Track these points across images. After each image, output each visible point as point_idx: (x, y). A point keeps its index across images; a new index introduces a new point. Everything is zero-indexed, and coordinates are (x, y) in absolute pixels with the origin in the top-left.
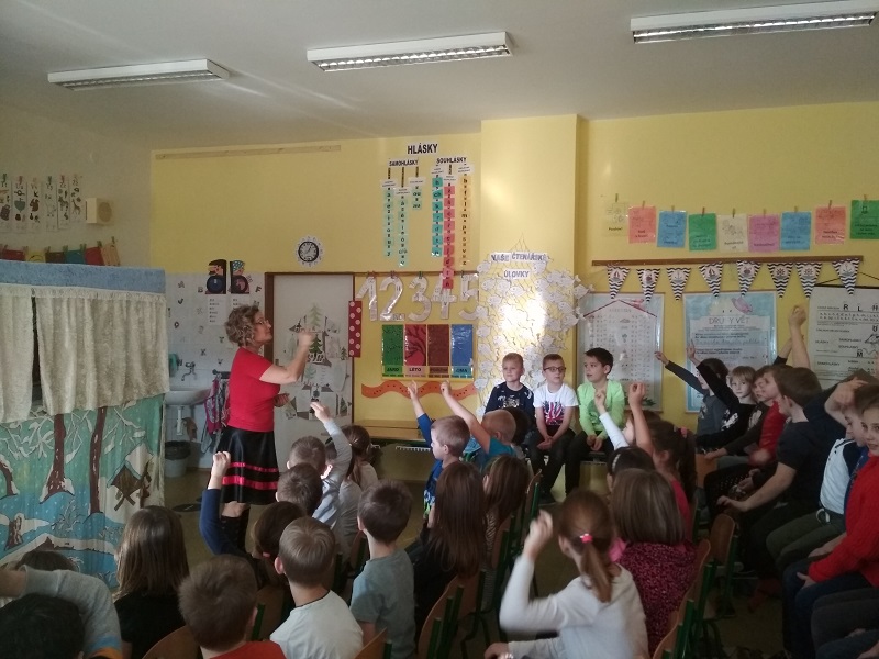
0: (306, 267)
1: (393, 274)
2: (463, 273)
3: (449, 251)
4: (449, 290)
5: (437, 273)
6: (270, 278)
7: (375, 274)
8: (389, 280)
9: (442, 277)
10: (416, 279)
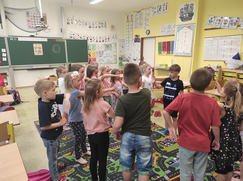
0: (148, 36)
6: (142, 39)
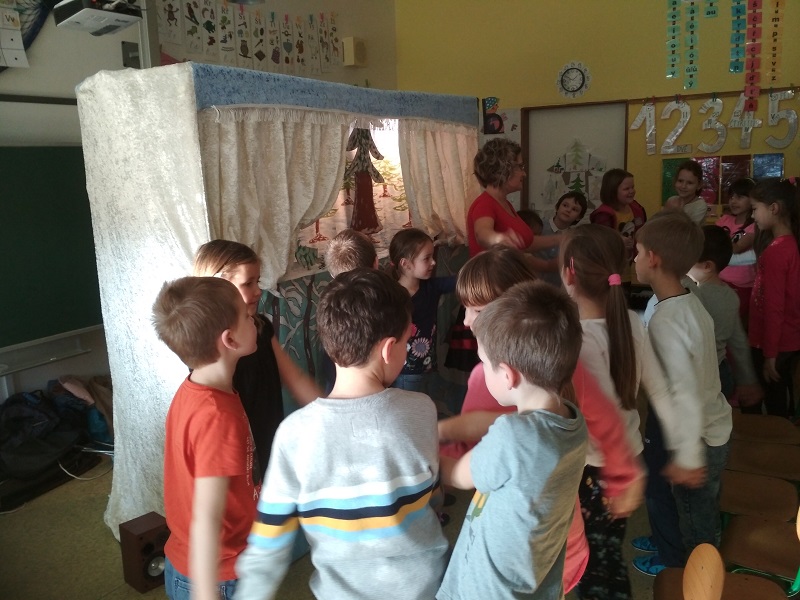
0: (570, 99)
1: (678, 98)
2: (772, 91)
3: (754, 65)
4: (752, 113)
5: (737, 94)
6: (526, 113)
7: (654, 100)
8: (673, 105)
9: (743, 98)
10: (709, 103)
